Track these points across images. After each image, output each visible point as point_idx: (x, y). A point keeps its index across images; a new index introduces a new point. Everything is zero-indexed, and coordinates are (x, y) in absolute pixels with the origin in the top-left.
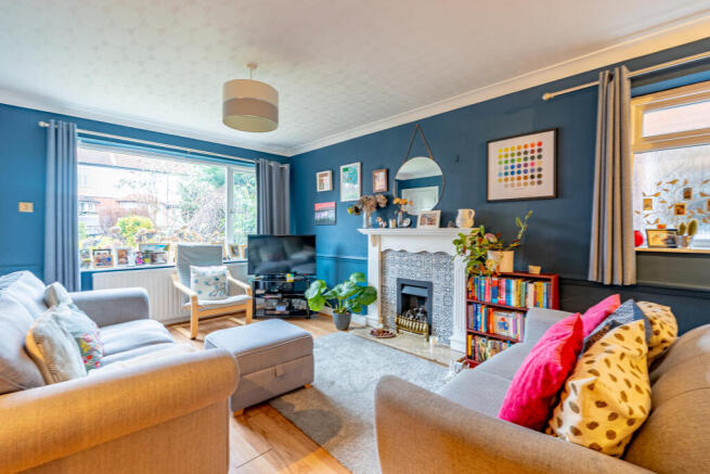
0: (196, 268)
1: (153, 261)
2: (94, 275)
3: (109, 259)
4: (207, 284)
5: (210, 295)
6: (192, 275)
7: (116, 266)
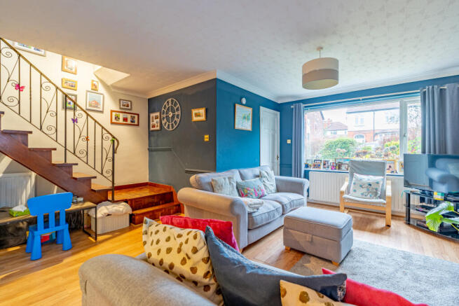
0: (358, 175)
1: (339, 168)
2: (310, 172)
3: (319, 165)
4: (361, 186)
5: (362, 194)
6: (354, 179)
7: (322, 169)
